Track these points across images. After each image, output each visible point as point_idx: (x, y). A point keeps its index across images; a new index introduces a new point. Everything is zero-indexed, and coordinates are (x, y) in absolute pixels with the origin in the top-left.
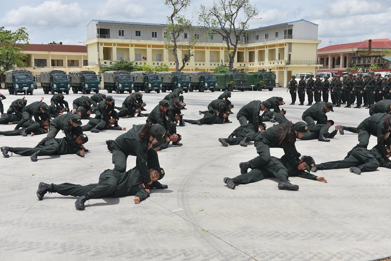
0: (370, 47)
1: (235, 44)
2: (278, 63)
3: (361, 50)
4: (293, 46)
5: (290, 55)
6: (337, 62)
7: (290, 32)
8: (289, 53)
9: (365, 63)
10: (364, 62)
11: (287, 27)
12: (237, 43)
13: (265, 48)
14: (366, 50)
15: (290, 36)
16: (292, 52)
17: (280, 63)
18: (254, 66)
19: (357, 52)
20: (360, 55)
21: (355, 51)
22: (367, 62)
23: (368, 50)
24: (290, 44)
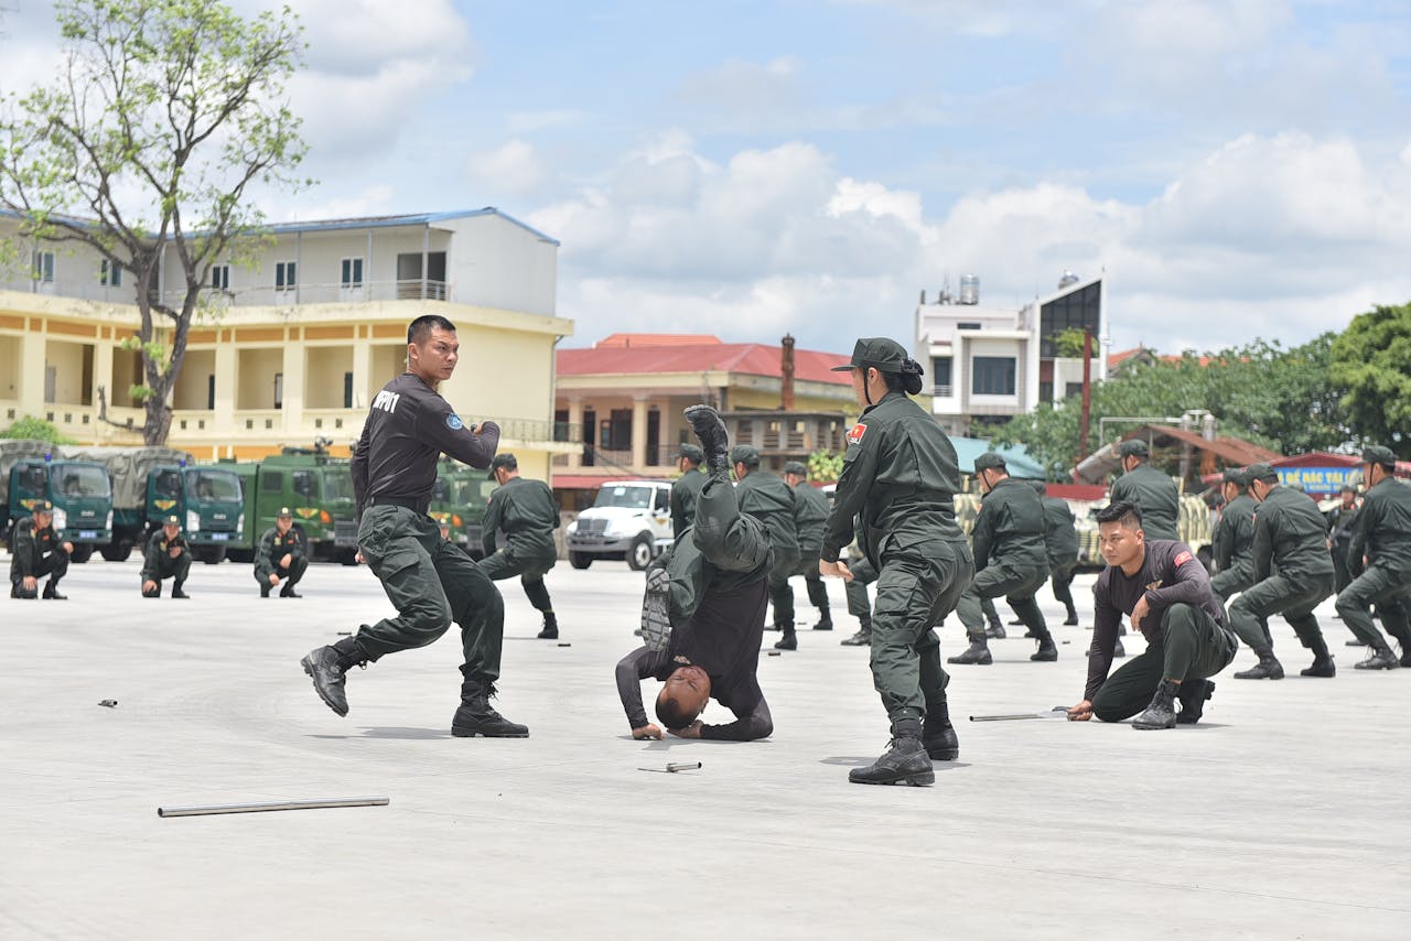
0: (788, 373)
1: (179, 312)
3: (743, 382)
6: (606, 436)
7: (438, 264)
9: (777, 446)
10: (771, 439)
11: (426, 240)
12: (189, 303)
13: (281, 339)
14: (761, 384)
15: (438, 289)
18: (206, 434)
19: (724, 390)
20: (737, 408)
21: (714, 388)
22: (783, 444)
23: (775, 386)
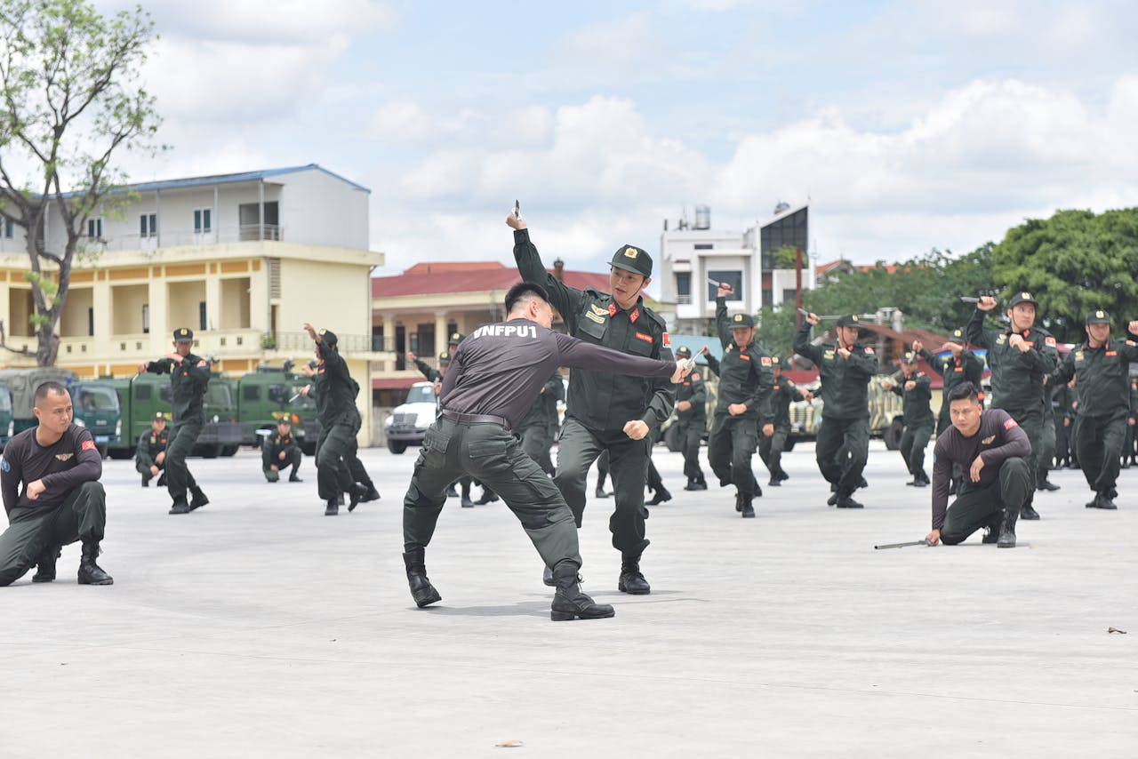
1: (62, 257)
2: (223, 342)
4: (286, 273)
5: (274, 309)
7: (272, 211)
8: (274, 301)
11: (262, 192)
12: (70, 249)
13: (147, 276)
15: (273, 231)
16: (282, 296)
17: (231, 340)
18: (88, 356)
24: (274, 262)
